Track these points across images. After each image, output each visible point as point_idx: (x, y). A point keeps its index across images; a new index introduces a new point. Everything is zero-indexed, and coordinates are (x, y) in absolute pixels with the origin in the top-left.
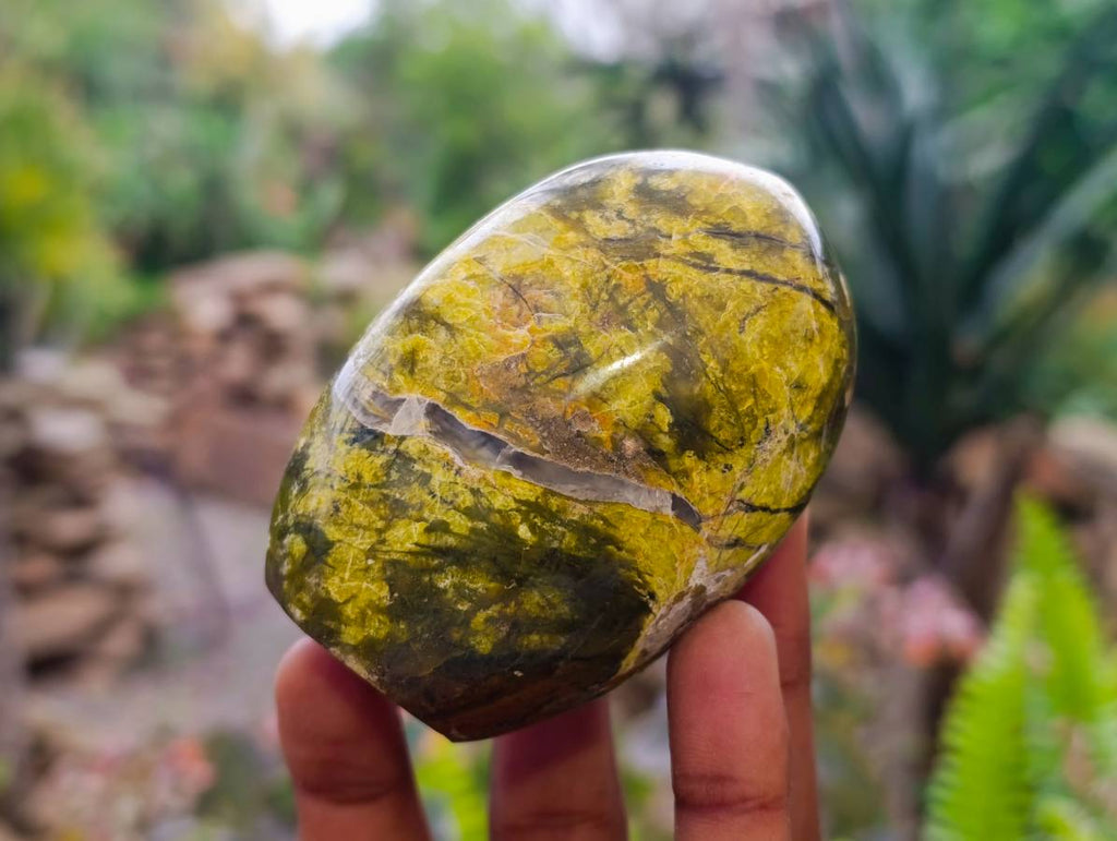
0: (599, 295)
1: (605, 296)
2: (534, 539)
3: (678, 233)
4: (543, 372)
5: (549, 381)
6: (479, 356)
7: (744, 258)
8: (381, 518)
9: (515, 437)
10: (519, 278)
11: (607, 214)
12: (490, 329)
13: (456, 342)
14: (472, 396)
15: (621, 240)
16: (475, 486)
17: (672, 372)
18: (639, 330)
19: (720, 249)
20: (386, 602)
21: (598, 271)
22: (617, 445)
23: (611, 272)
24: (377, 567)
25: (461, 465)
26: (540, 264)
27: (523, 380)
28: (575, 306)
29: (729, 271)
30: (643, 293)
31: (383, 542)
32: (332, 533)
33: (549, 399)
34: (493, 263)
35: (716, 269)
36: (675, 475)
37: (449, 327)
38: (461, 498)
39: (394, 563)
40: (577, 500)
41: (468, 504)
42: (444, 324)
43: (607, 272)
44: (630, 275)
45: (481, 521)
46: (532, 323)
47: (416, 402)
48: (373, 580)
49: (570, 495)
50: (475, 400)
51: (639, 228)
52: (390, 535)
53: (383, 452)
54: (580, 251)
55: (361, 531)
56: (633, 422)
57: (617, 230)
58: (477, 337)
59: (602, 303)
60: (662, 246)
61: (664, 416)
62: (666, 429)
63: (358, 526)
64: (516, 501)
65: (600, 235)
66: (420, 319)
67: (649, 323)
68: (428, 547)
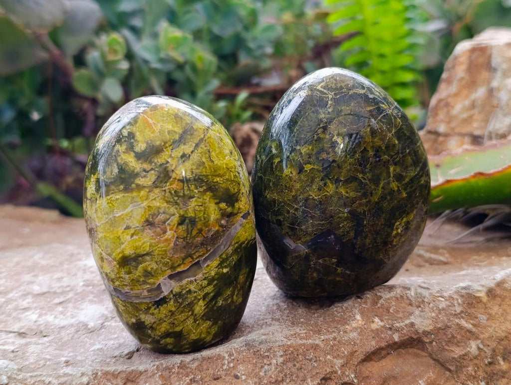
0: (174, 200)
1: (176, 198)
2: (229, 268)
3: (168, 158)
4: (187, 235)
5: (191, 235)
6: (165, 251)
7: (190, 143)
8: (189, 312)
9: (200, 256)
10: (147, 221)
11: (142, 175)
12: (159, 242)
13: (154, 255)
14: (177, 262)
15: (157, 178)
16: (204, 277)
17: (214, 194)
18: (195, 195)
19: (183, 149)
20: (211, 323)
21: (165, 194)
22: (222, 226)
23: (168, 190)
24: (200, 321)
25: (194, 278)
26: (147, 210)
27: (184, 243)
28: (172, 210)
29: (192, 152)
30: (184, 185)
31: (196, 315)
32: (178, 329)
33: (197, 239)
34: (133, 225)
35: (190, 156)
36: (238, 213)
37: (147, 254)
38: (203, 284)
39: (203, 316)
40: (227, 249)
41: (206, 283)
42: (144, 255)
43: (167, 191)
44: (174, 185)
45: (214, 281)
46: (168, 228)
47: (164, 280)
48: (203, 324)
49: (225, 249)
50: (179, 262)
51: (157, 169)
52: (196, 312)
53: (170, 300)
54: (152, 194)
55: (187, 320)
56: (219, 216)
57: (152, 177)
58: (158, 248)
59: (178, 201)
60: (170, 167)
61: (223, 205)
62: (227, 207)
63: (185, 320)
64: (216, 268)
65: (150, 183)
66: (134, 261)
67: (195, 191)
68: (208, 302)
